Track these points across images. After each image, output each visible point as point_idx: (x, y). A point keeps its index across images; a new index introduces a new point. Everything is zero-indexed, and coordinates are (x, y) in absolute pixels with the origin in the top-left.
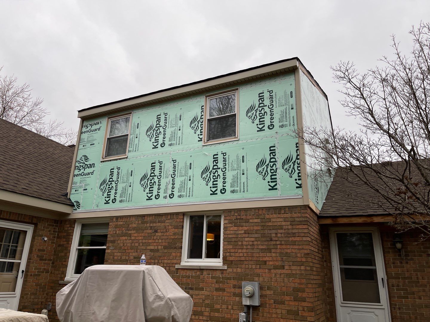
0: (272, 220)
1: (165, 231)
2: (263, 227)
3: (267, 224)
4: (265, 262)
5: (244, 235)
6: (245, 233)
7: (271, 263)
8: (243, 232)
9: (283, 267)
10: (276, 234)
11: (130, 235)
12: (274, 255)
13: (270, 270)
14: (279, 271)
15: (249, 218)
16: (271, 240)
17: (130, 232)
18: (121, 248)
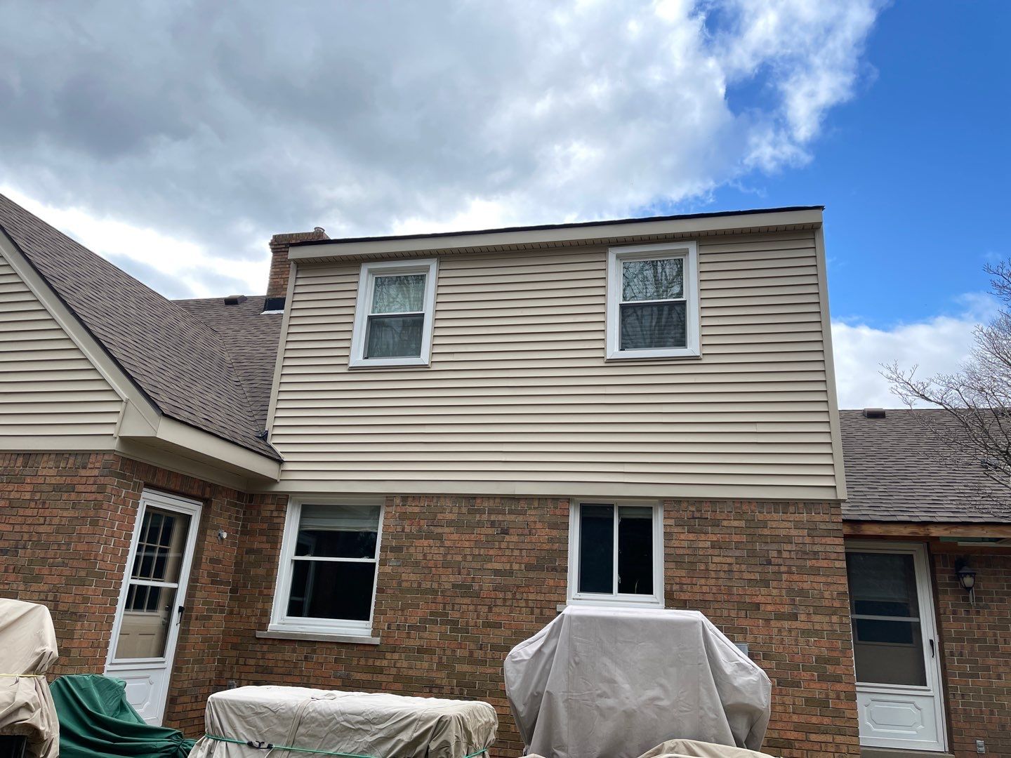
0: (770, 524)
1: (527, 531)
2: (751, 536)
3: (760, 531)
4: (757, 606)
5: (710, 551)
6: (713, 547)
7: (769, 608)
8: (709, 544)
9: (794, 617)
10: (779, 552)
11: (439, 537)
12: (775, 592)
13: (768, 620)
14: (786, 624)
15: (721, 518)
16: (769, 563)
17: (439, 530)
18: (417, 564)
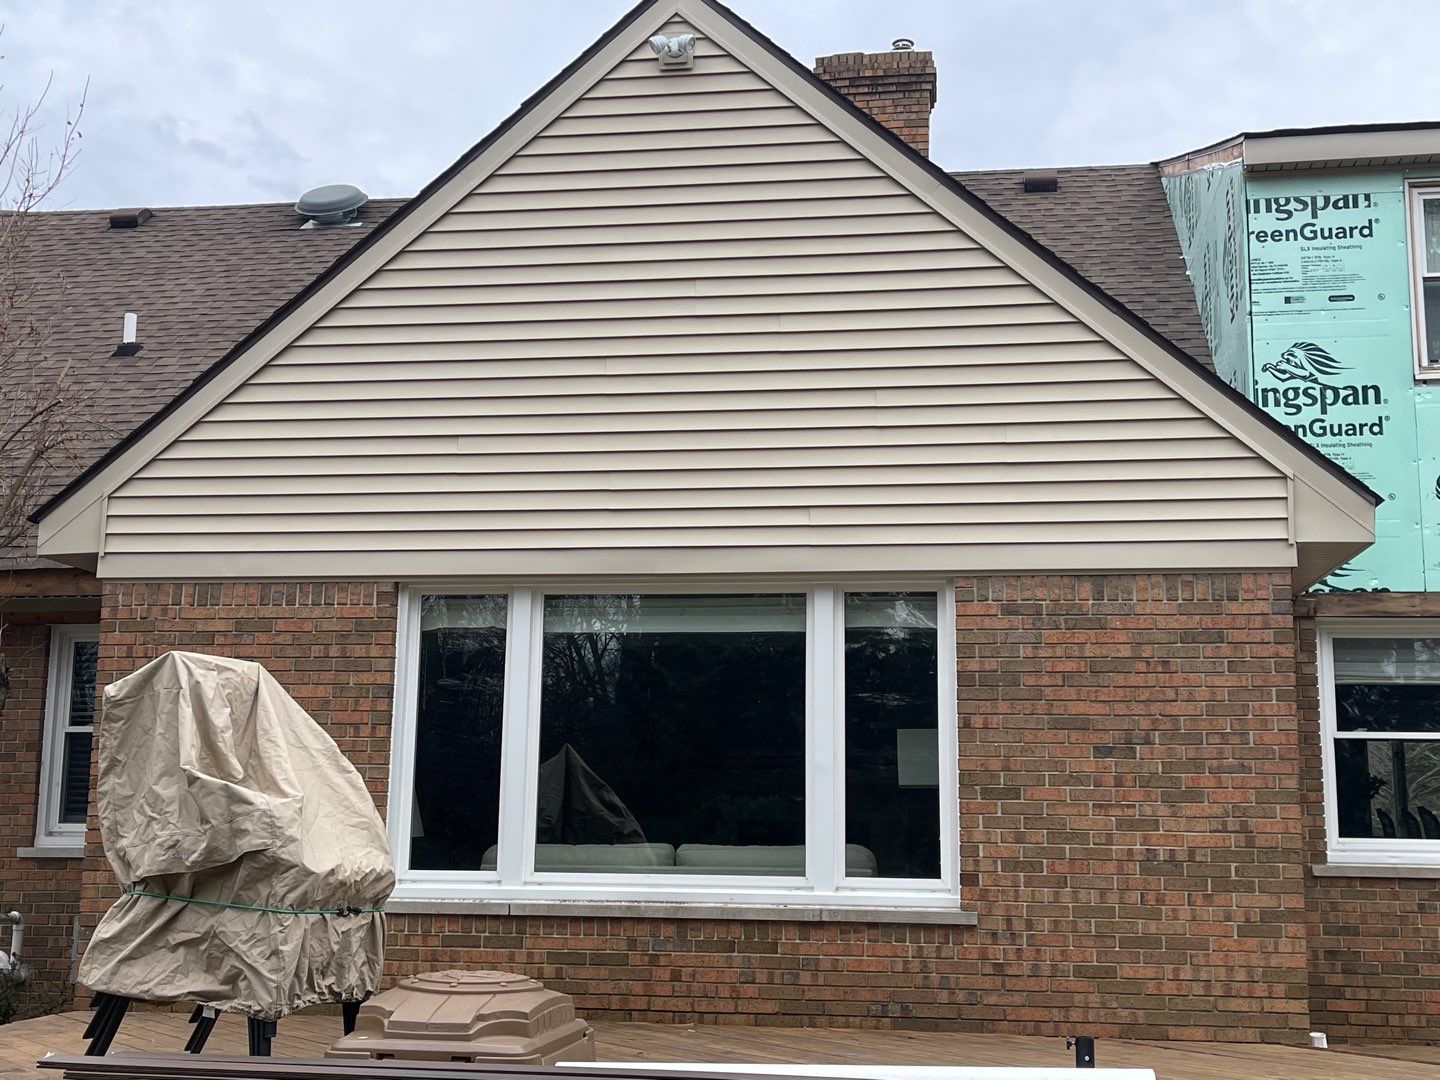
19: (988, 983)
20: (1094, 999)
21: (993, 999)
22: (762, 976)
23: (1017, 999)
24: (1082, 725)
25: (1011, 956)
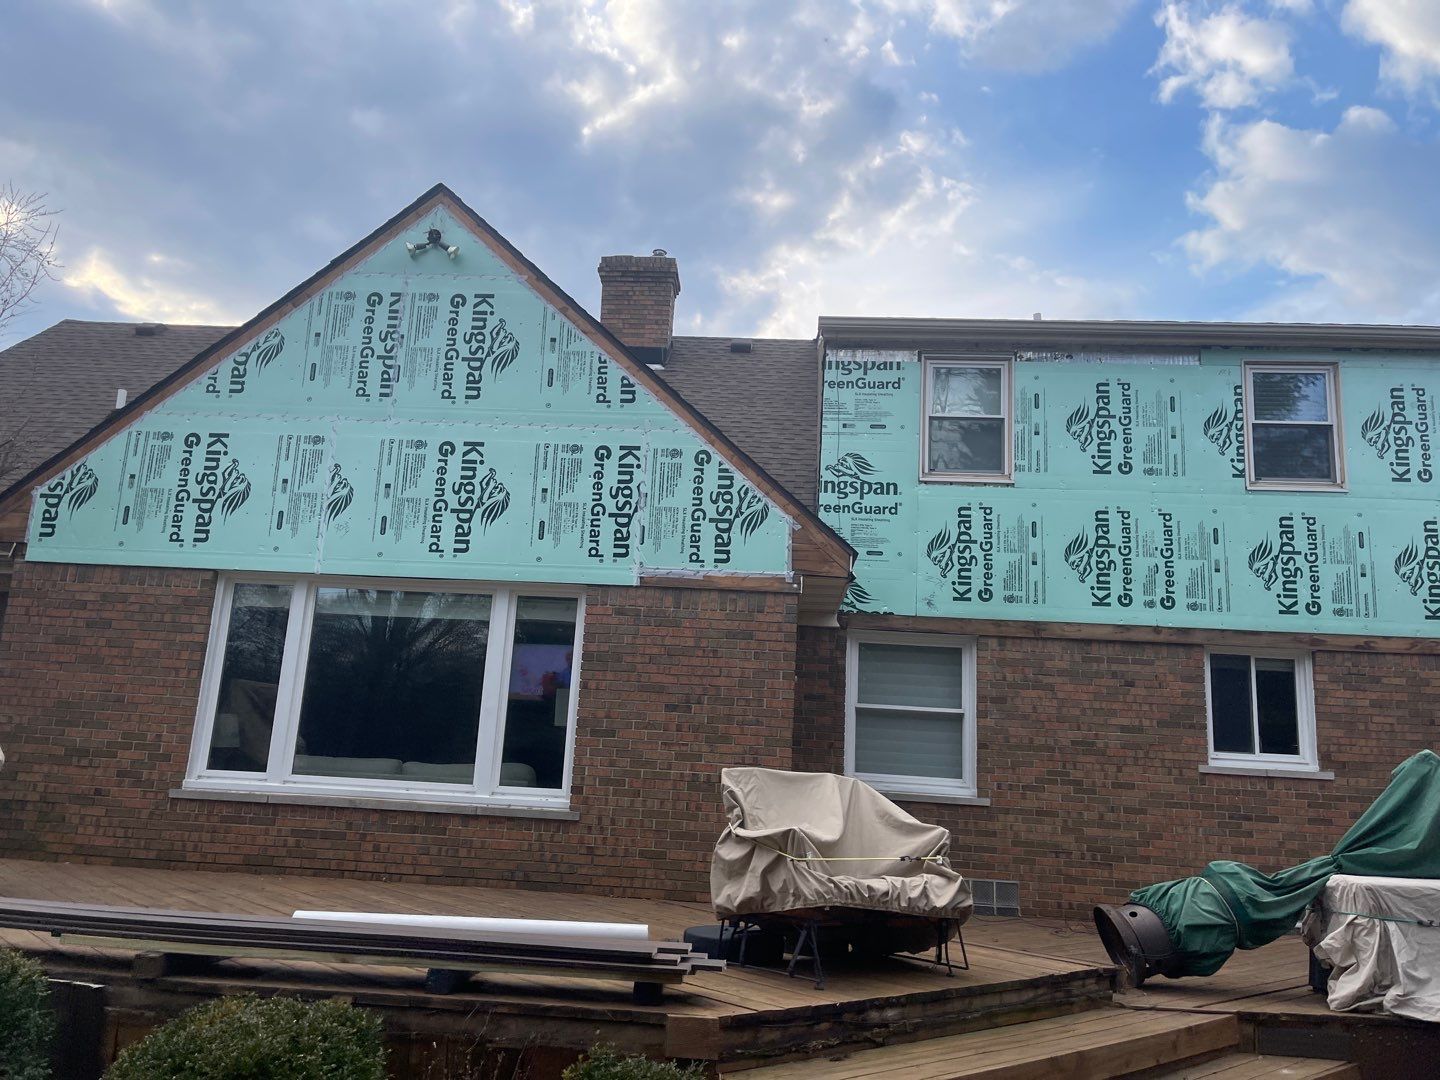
1: (1156, 684)
2: (1413, 695)
3: (1422, 690)
8: (1368, 702)
11: (1051, 688)
15: (1380, 675)
17: (1050, 680)
19: (583, 860)
20: (650, 872)
21: (584, 871)
22: (434, 850)
23: (600, 871)
24: (660, 690)
25: (599, 842)
